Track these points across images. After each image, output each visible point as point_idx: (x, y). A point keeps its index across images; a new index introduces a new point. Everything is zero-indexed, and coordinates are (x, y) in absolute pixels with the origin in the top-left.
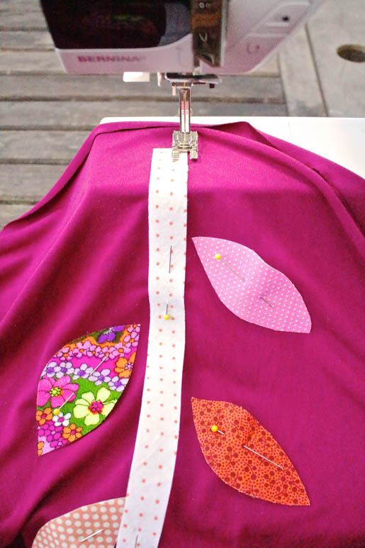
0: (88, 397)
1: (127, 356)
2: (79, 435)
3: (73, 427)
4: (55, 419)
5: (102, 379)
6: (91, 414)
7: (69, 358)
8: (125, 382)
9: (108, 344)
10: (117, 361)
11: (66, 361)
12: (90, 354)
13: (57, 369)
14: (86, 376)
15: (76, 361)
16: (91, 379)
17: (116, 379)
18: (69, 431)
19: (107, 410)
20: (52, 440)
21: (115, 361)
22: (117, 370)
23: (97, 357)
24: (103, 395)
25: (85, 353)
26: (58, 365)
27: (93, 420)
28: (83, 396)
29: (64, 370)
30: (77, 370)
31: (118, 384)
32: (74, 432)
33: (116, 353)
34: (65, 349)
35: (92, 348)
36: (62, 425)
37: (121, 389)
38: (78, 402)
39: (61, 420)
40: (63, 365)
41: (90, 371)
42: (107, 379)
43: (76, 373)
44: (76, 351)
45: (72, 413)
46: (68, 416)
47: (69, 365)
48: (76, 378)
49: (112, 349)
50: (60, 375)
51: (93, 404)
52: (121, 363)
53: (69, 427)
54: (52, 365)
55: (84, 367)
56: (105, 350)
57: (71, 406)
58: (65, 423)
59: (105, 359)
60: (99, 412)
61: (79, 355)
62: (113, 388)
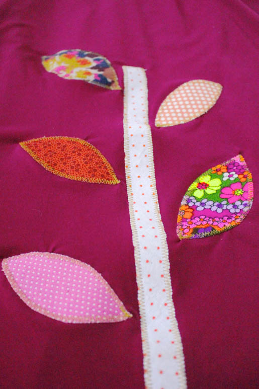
0: (209, 191)
1: (184, 220)
2: (214, 168)
3: (219, 173)
4: (236, 176)
5: (203, 204)
6: (206, 182)
7: (234, 216)
8: (183, 202)
9: (203, 227)
10: (192, 216)
11: (235, 213)
12: (217, 219)
13: (241, 207)
14: (216, 204)
15: (228, 215)
16: (211, 203)
17: (191, 204)
18: (222, 170)
19: (194, 185)
20: (234, 163)
21: (194, 216)
22: (191, 211)
23: (210, 218)
24: (199, 194)
25: (221, 220)
26: (241, 210)
27: (204, 178)
28: (215, 192)
29: (235, 207)
30: (225, 208)
31: (189, 201)
32: (217, 170)
33: (194, 221)
34: (238, 221)
35: (216, 223)
36: (229, 173)
37: (186, 197)
38: (219, 188)
39: (230, 176)
40: (238, 211)
41: (214, 209)
42: (198, 204)
43: (225, 206)
44: (229, 221)
45: (222, 180)
46: (225, 179)
47: (233, 211)
48: (224, 202)
49: (199, 223)
50: (238, 203)
51: (206, 188)
52: (188, 215)
53: (223, 173)
54: (246, 209)
55: (220, 211)
56: (205, 223)
57: (224, 185)
58: (226, 174)
59: (203, 217)
60: (199, 183)
61: (225, 218)
62: (192, 198)
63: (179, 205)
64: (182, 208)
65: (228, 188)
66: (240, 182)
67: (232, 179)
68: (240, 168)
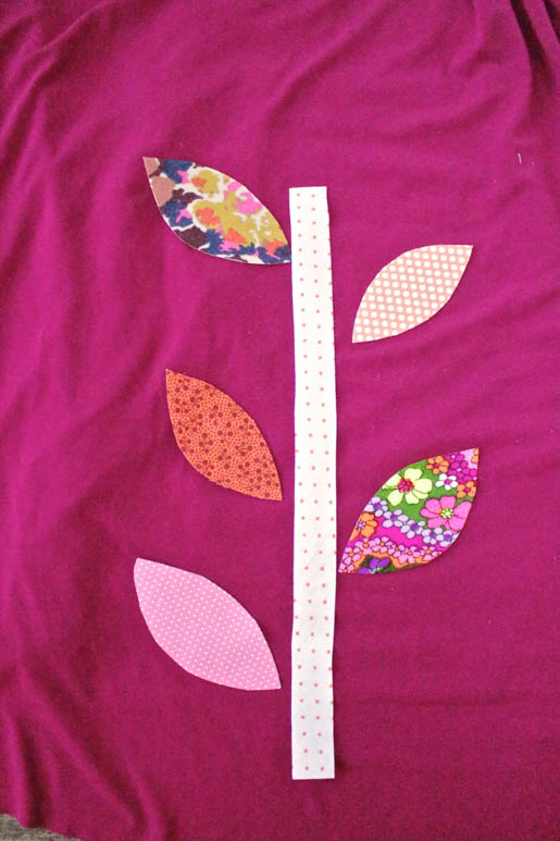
0: (411, 498)
1: (360, 538)
2: (431, 461)
3: (436, 471)
4: (454, 484)
5: (393, 517)
6: (412, 481)
7: (425, 548)
8: (369, 508)
9: (380, 556)
10: (373, 534)
11: (429, 545)
12: (402, 548)
13: (440, 538)
14: (411, 522)
15: (418, 543)
16: (404, 518)
17: (378, 513)
18: (441, 468)
19: (394, 480)
20: (462, 463)
21: (375, 535)
22: (375, 524)
23: (394, 543)
24: (395, 498)
25: (407, 550)
26: (438, 542)
27: (412, 473)
28: (417, 501)
29: (433, 535)
30: (418, 532)
31: (377, 506)
32: (435, 466)
33: (372, 543)
34: (428, 558)
35: (398, 554)
36: (448, 476)
37: (375, 500)
38: (425, 496)
39: (447, 482)
40: (433, 542)
41: (404, 530)
42: (388, 515)
43: (421, 529)
44: (416, 554)
45: (434, 485)
46: (439, 484)
47: (426, 540)
48: (422, 523)
49: (376, 549)
50: (438, 530)
51: (409, 490)
52: (368, 532)
53: (441, 472)
54: (445, 544)
55: (411, 535)
56: (384, 549)
57: (432, 495)
58: (443, 477)
59: (385, 539)
60: (403, 480)
61: (413, 549)
62: (384, 503)
63: (361, 511)
64: (365, 518)
65: (436, 502)
66: (456, 497)
67: (448, 487)
68: (466, 472)
